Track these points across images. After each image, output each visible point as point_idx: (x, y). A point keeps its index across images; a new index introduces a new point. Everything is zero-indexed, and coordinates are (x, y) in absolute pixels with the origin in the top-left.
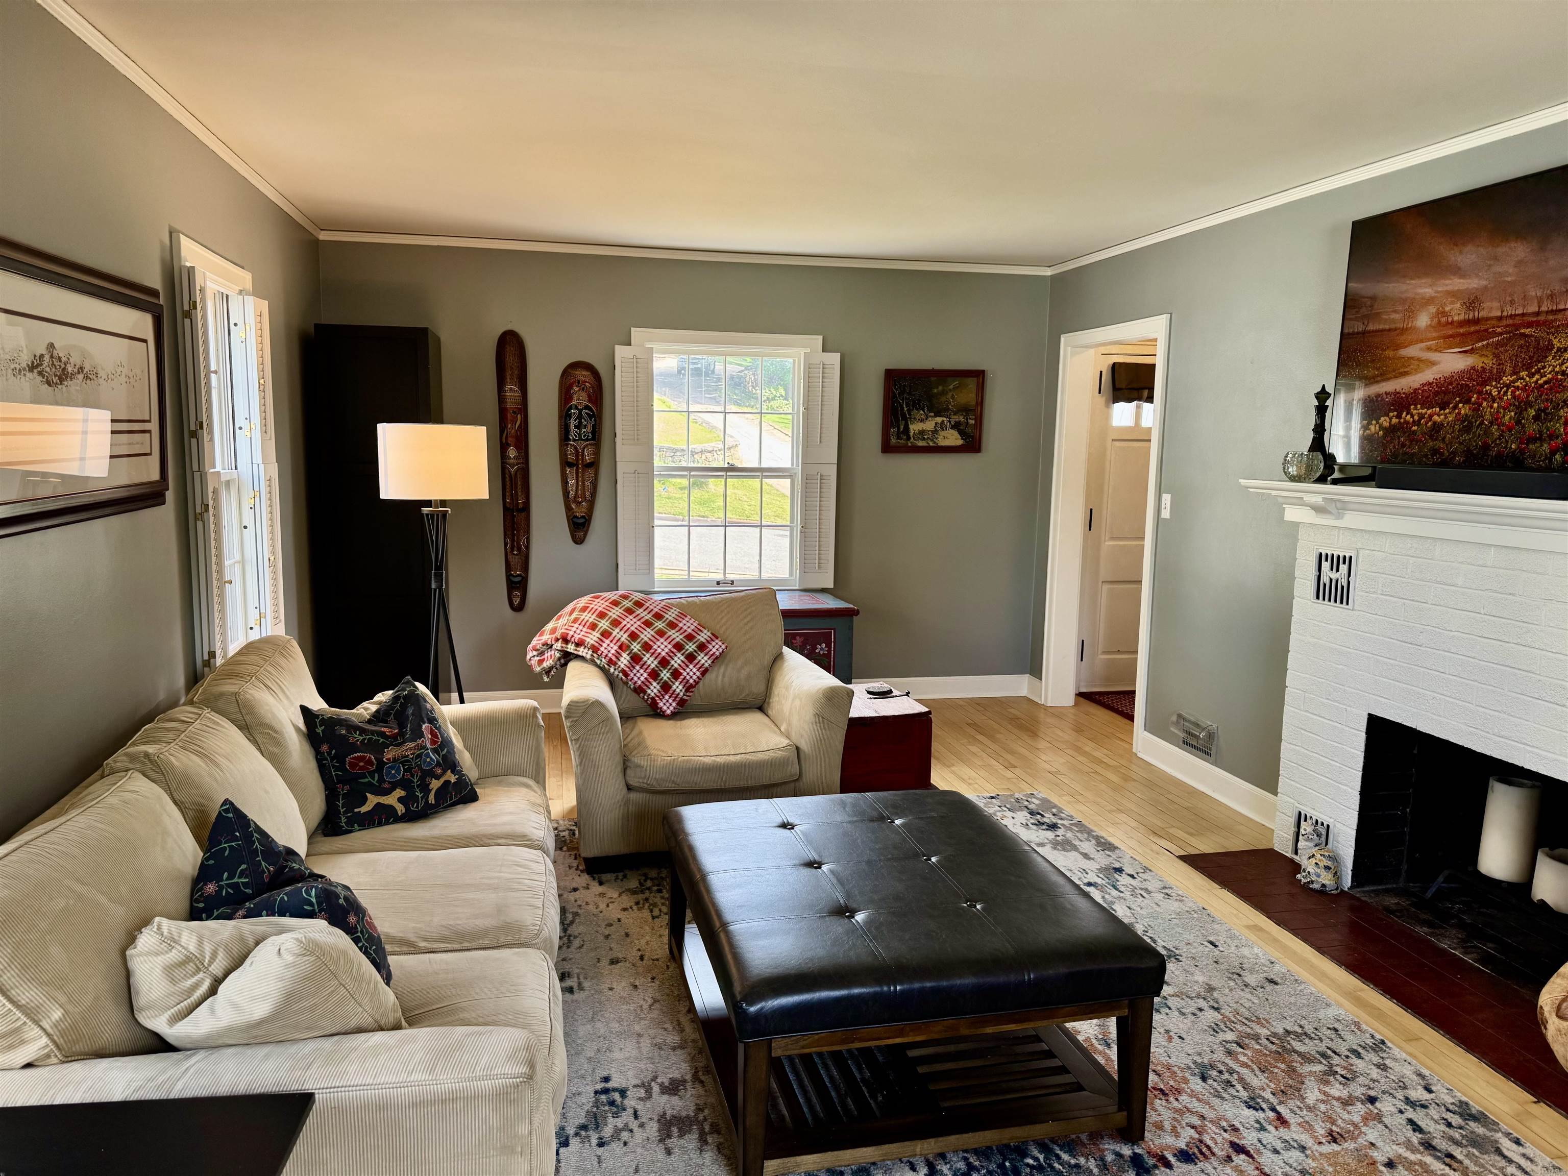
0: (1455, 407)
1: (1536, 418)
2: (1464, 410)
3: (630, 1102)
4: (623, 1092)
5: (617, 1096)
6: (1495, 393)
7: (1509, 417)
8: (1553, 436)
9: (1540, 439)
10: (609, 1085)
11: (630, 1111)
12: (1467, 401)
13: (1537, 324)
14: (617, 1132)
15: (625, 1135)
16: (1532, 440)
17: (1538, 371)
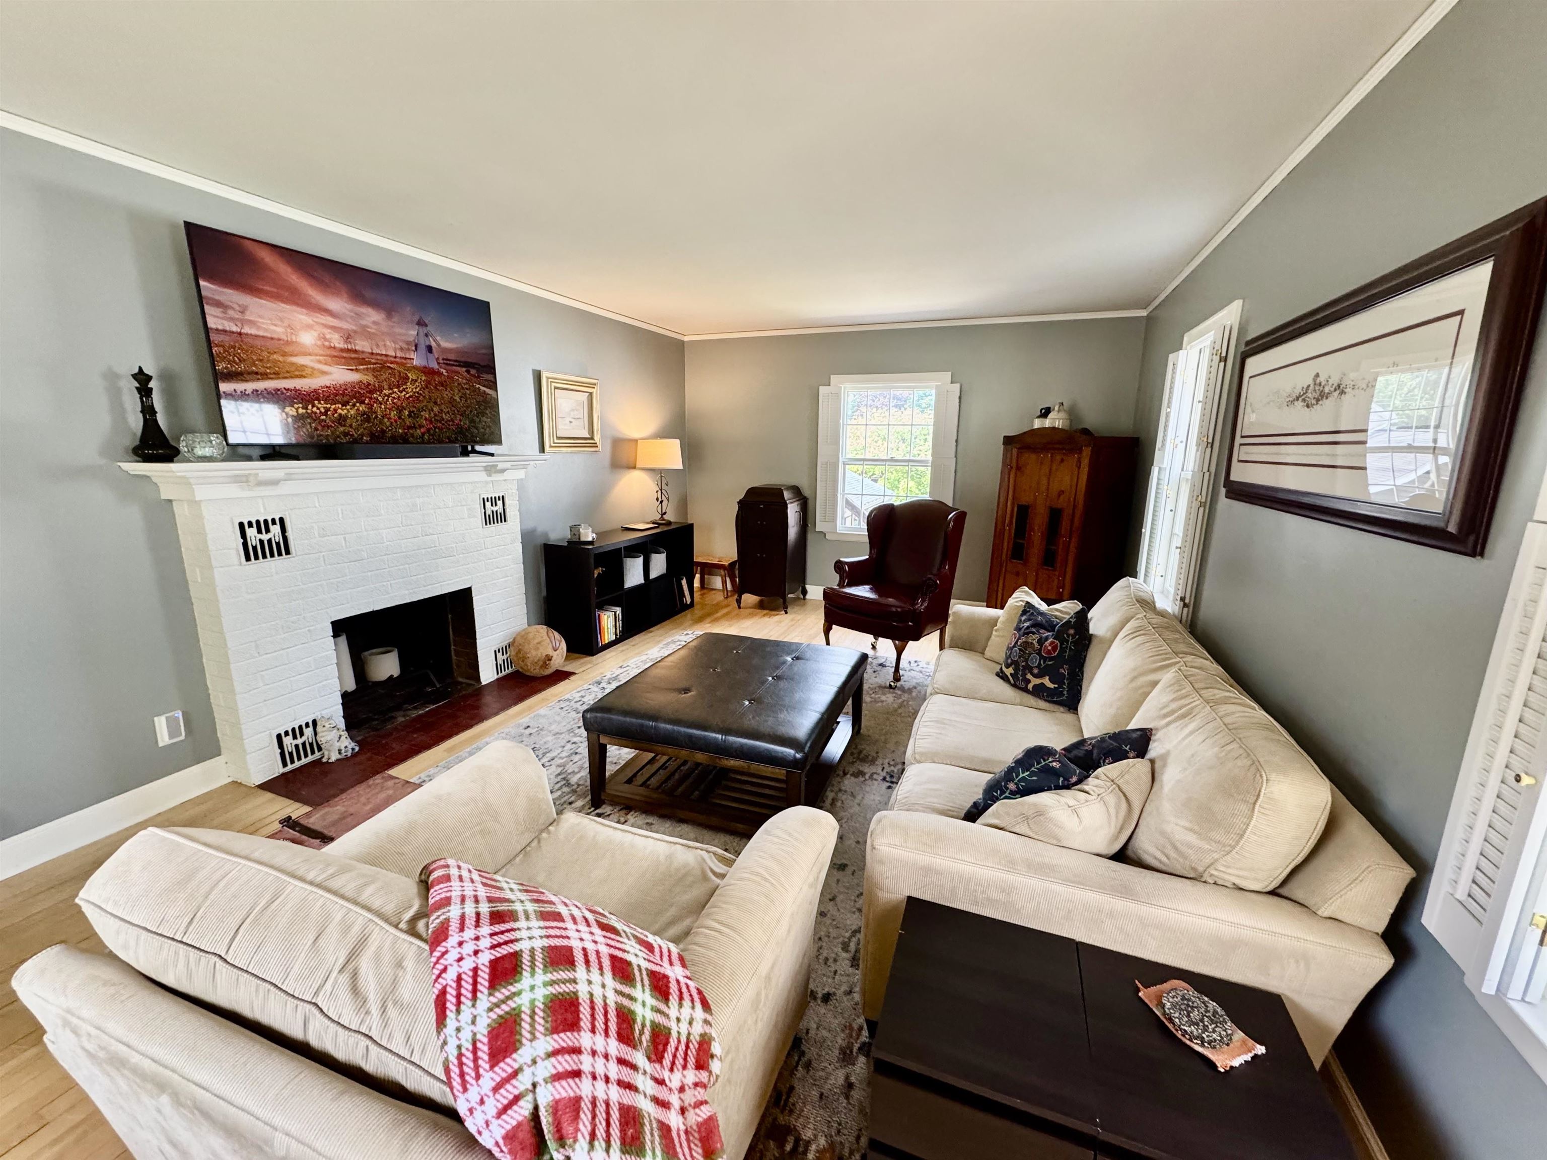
0: (354, 405)
1: (409, 416)
2: (362, 408)
3: (884, 774)
4: (884, 779)
5: (888, 779)
6: (380, 399)
7: (393, 414)
8: (421, 426)
9: (414, 427)
10: (889, 784)
11: (885, 771)
12: (362, 402)
13: (397, 363)
14: (894, 766)
15: (892, 763)
16: (409, 428)
17: (404, 390)
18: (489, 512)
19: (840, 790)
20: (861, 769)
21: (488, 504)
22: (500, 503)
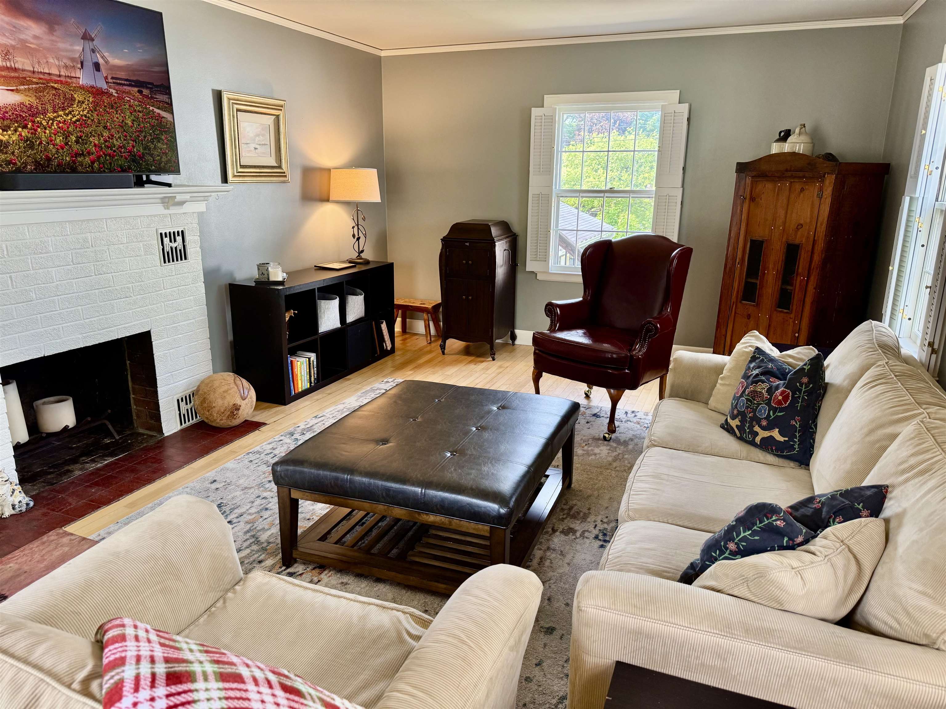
0: (16, 131)
1: (77, 142)
2: (25, 133)
3: (596, 532)
4: (596, 537)
5: (601, 537)
6: (44, 123)
7: (59, 140)
8: (89, 153)
9: (82, 154)
10: (601, 543)
11: (597, 528)
12: (25, 127)
13: (61, 82)
14: (608, 523)
15: (605, 520)
16: (77, 155)
17: (70, 113)
18: (167, 249)
19: (549, 548)
20: (572, 526)
21: (166, 240)
22: (179, 239)
